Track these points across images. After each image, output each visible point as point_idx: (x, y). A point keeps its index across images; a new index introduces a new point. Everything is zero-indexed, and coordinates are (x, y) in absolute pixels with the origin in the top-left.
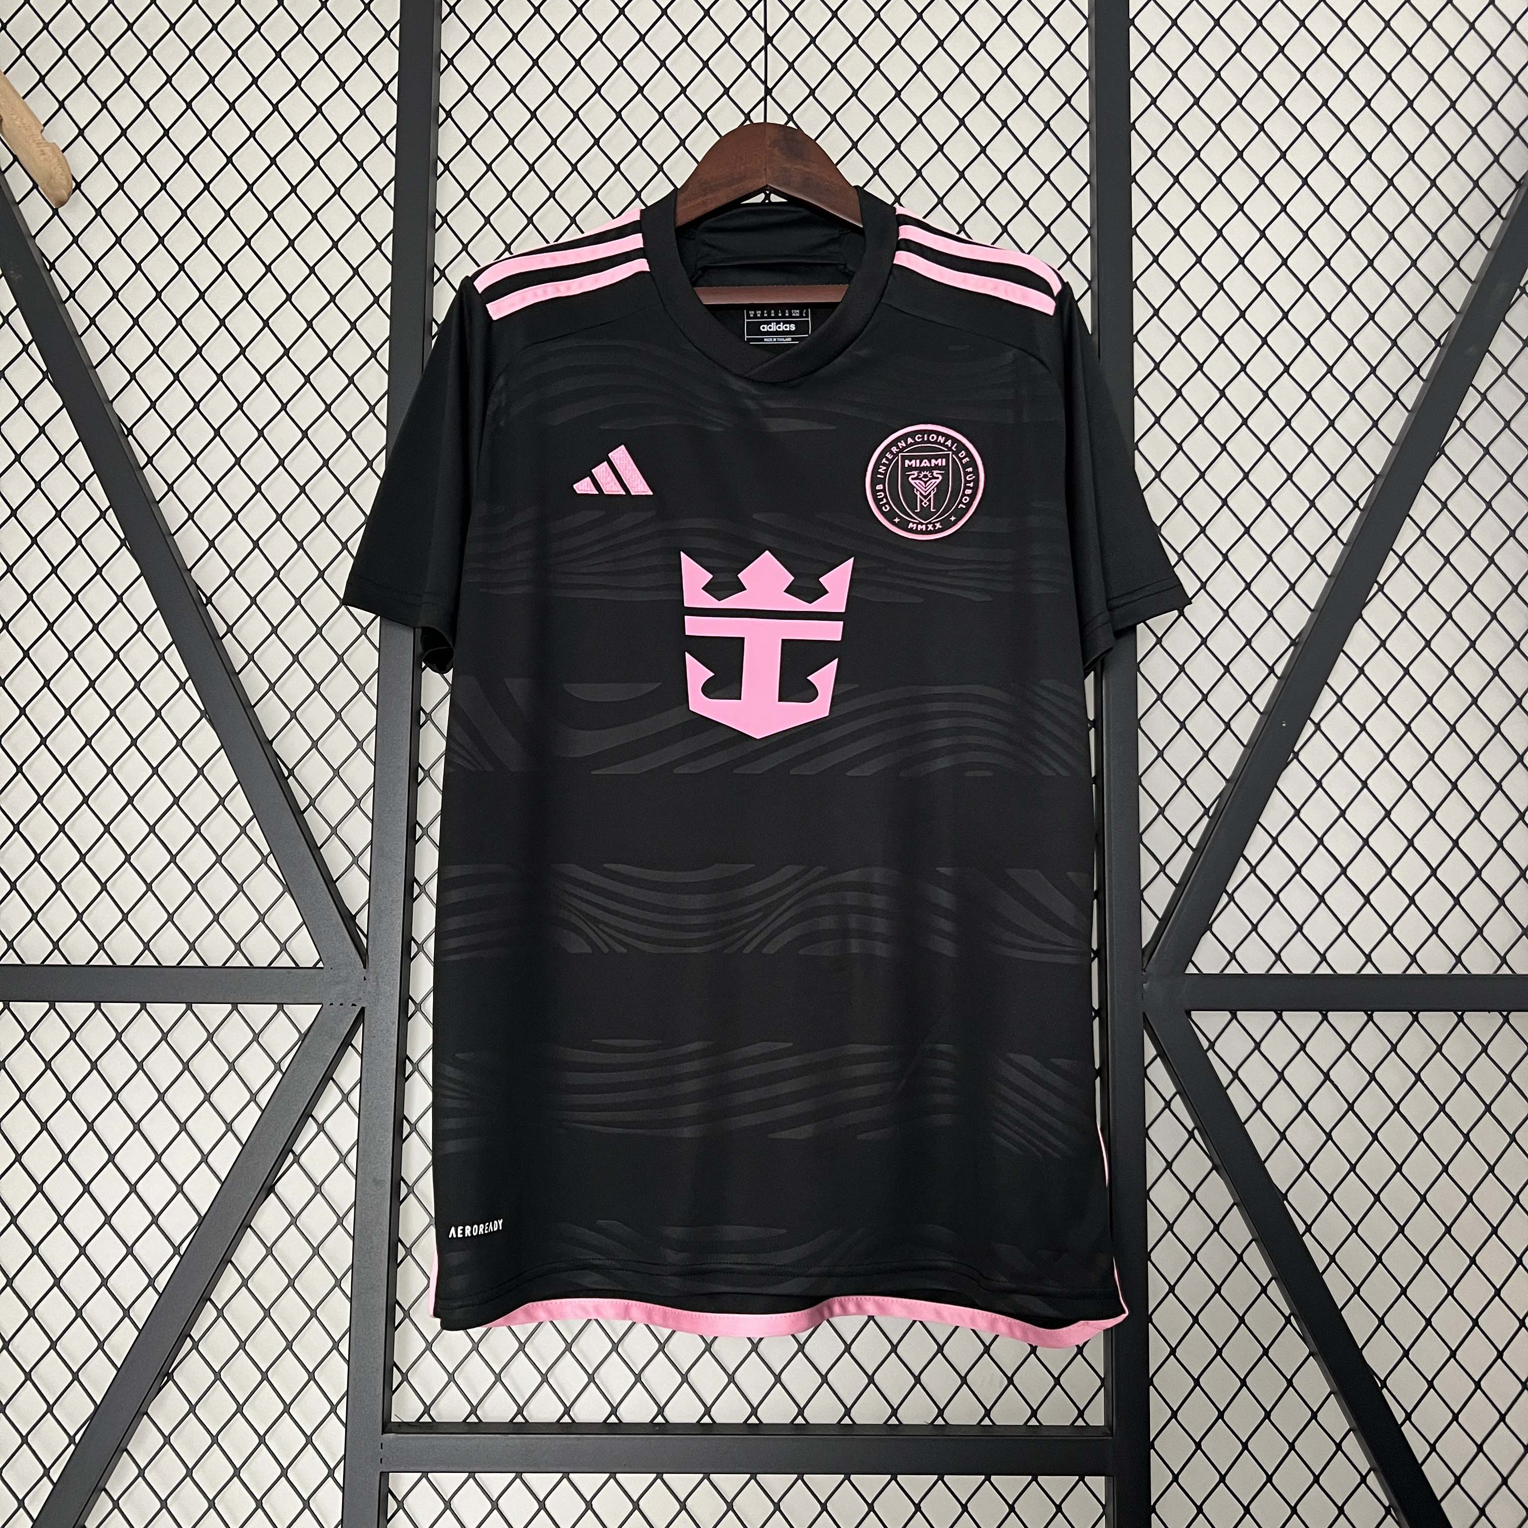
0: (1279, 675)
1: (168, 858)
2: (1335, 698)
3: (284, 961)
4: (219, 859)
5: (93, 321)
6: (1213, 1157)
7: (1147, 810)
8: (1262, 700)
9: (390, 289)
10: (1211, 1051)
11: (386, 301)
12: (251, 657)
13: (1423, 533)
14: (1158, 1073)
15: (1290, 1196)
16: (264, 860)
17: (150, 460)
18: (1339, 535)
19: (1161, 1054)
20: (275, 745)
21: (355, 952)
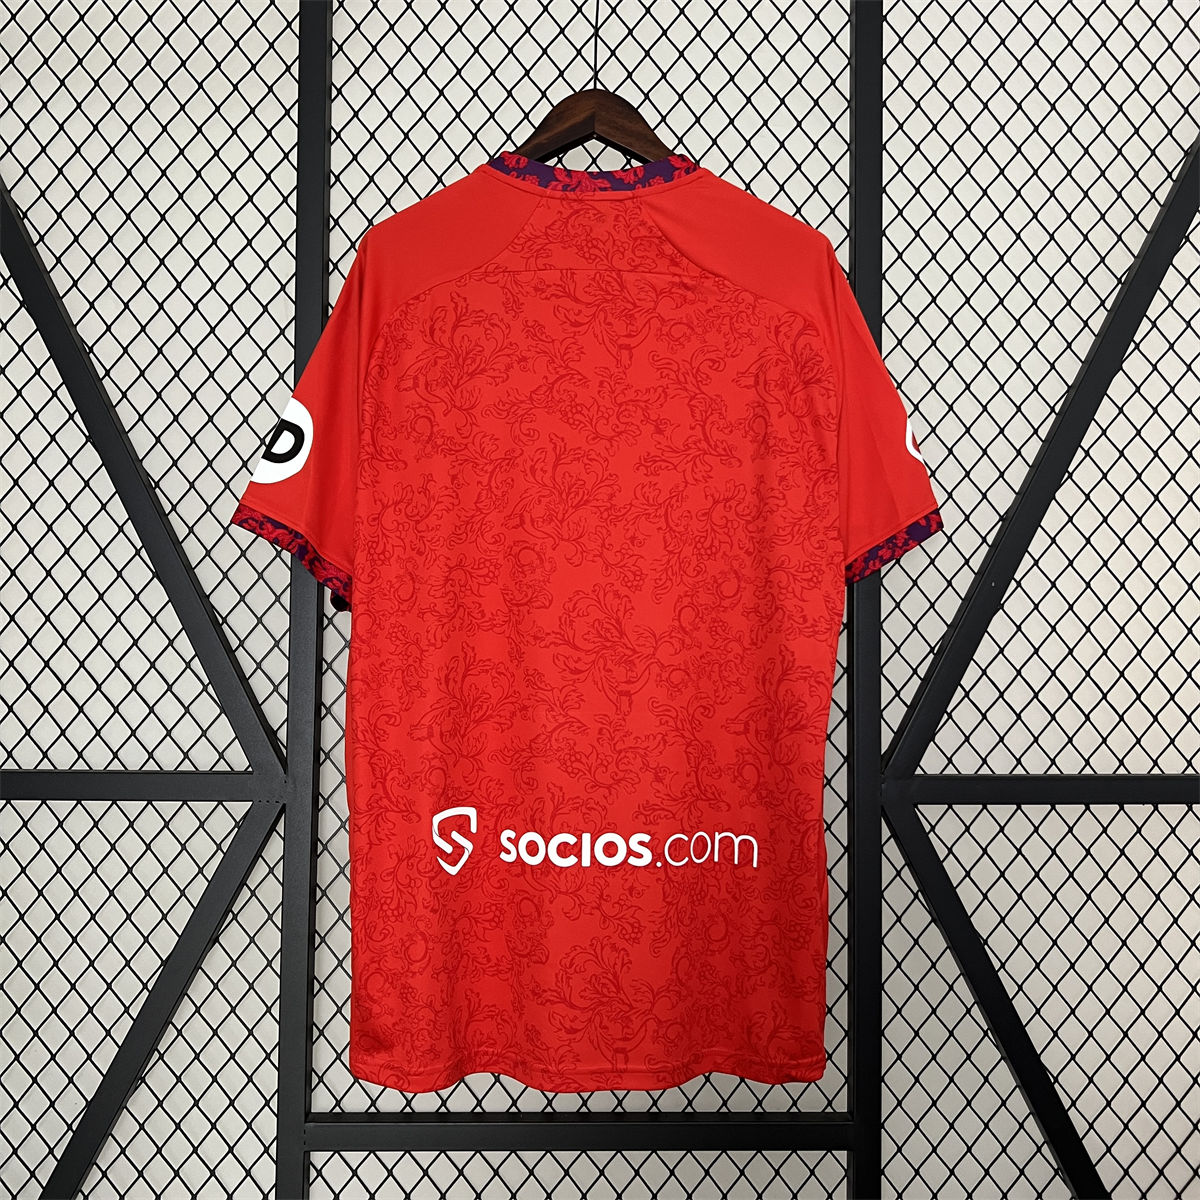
0: (990, 543)
1: (130, 687)
2: (1032, 562)
3: (222, 767)
4: (170, 688)
5: (58, 260)
6: (931, 912)
7: (886, 649)
8: (976, 563)
9: (295, 234)
10: (932, 833)
11: (292, 245)
12: (191, 530)
13: (1104, 432)
14: (891, 849)
15: (989, 941)
16: (205, 689)
17: (107, 373)
18: (1039, 433)
19: (894, 835)
20: (212, 599)
21: (277, 761)
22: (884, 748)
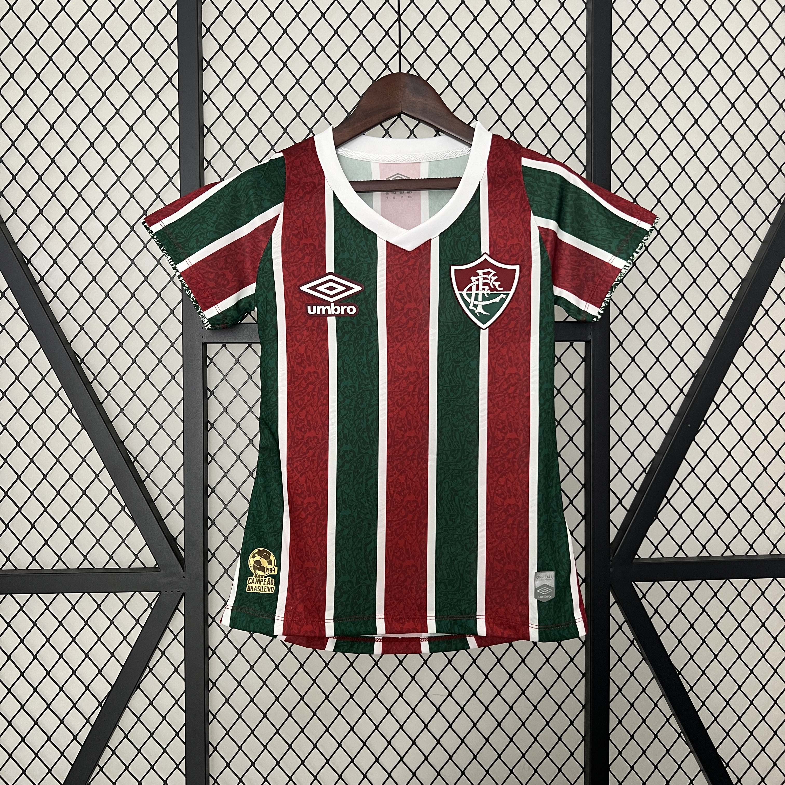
0: (686, 394)
2: (715, 406)
3: (138, 564)
4: (97, 509)
6: (643, 653)
8: (676, 408)
9: (179, 173)
10: (644, 598)
11: (177, 181)
12: (109, 394)
14: (616, 611)
16: (123, 509)
17: (42, 278)
18: (721, 313)
19: (617, 601)
20: (126, 444)
21: (178, 562)
22: (611, 540)
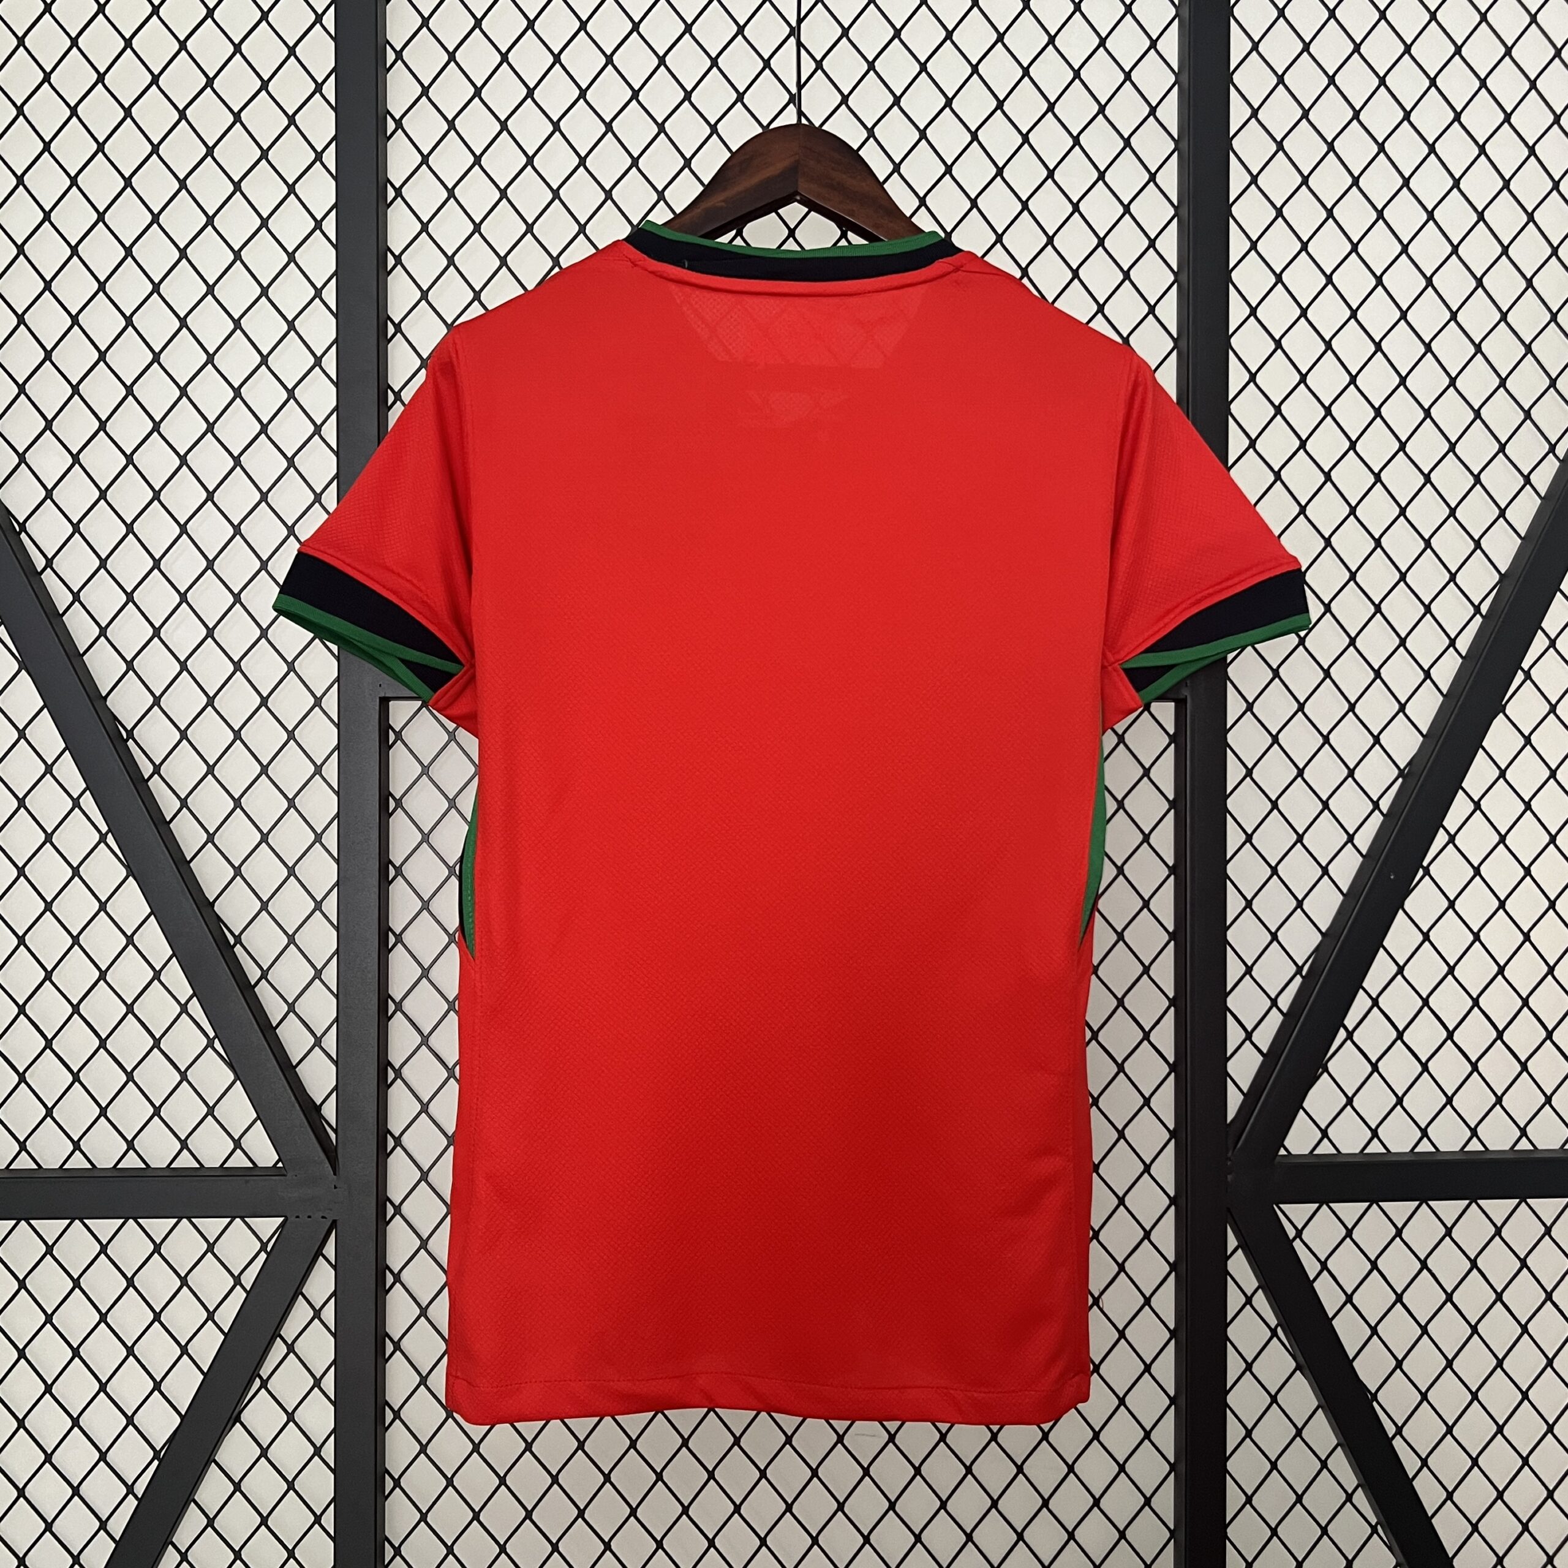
0: (1385, 812)
1: (97, 1043)
3: (239, 1161)
4: (157, 1044)
6: (1297, 1356)
7: (1233, 969)
8: (1364, 840)
9: (334, 347)
10: (1298, 1240)
11: (330, 363)
12: (184, 803)
14: (1239, 1266)
15: (1379, 1395)
16: (210, 1044)
18: (1458, 646)
19: (1242, 1245)
20: (217, 908)
21: (323, 1155)
22: (1231, 1116)
